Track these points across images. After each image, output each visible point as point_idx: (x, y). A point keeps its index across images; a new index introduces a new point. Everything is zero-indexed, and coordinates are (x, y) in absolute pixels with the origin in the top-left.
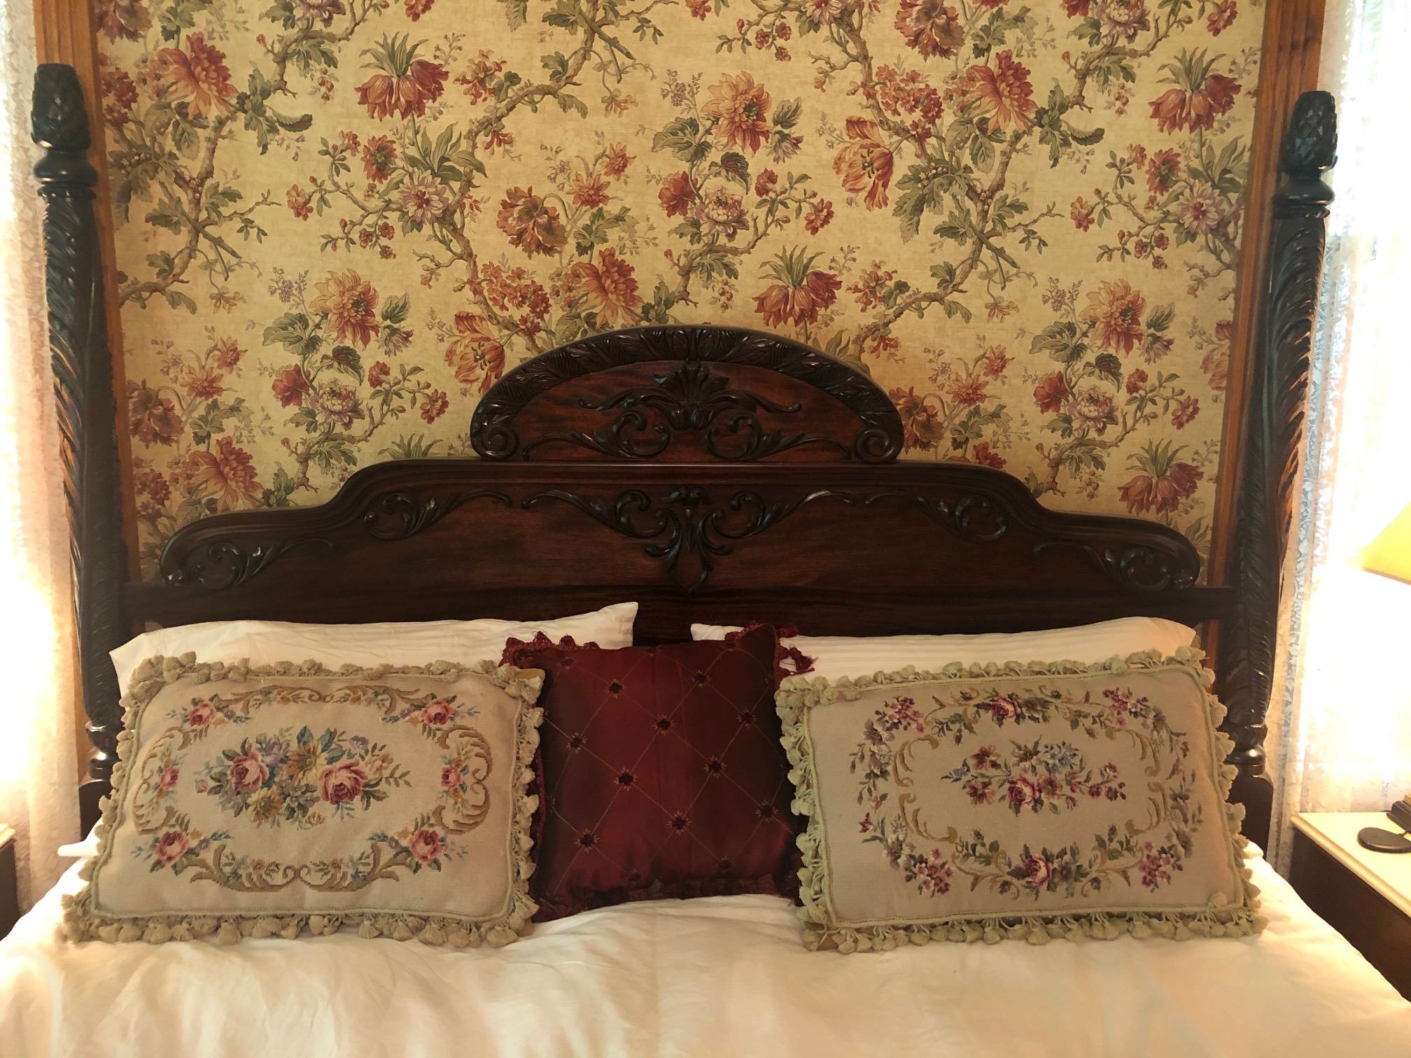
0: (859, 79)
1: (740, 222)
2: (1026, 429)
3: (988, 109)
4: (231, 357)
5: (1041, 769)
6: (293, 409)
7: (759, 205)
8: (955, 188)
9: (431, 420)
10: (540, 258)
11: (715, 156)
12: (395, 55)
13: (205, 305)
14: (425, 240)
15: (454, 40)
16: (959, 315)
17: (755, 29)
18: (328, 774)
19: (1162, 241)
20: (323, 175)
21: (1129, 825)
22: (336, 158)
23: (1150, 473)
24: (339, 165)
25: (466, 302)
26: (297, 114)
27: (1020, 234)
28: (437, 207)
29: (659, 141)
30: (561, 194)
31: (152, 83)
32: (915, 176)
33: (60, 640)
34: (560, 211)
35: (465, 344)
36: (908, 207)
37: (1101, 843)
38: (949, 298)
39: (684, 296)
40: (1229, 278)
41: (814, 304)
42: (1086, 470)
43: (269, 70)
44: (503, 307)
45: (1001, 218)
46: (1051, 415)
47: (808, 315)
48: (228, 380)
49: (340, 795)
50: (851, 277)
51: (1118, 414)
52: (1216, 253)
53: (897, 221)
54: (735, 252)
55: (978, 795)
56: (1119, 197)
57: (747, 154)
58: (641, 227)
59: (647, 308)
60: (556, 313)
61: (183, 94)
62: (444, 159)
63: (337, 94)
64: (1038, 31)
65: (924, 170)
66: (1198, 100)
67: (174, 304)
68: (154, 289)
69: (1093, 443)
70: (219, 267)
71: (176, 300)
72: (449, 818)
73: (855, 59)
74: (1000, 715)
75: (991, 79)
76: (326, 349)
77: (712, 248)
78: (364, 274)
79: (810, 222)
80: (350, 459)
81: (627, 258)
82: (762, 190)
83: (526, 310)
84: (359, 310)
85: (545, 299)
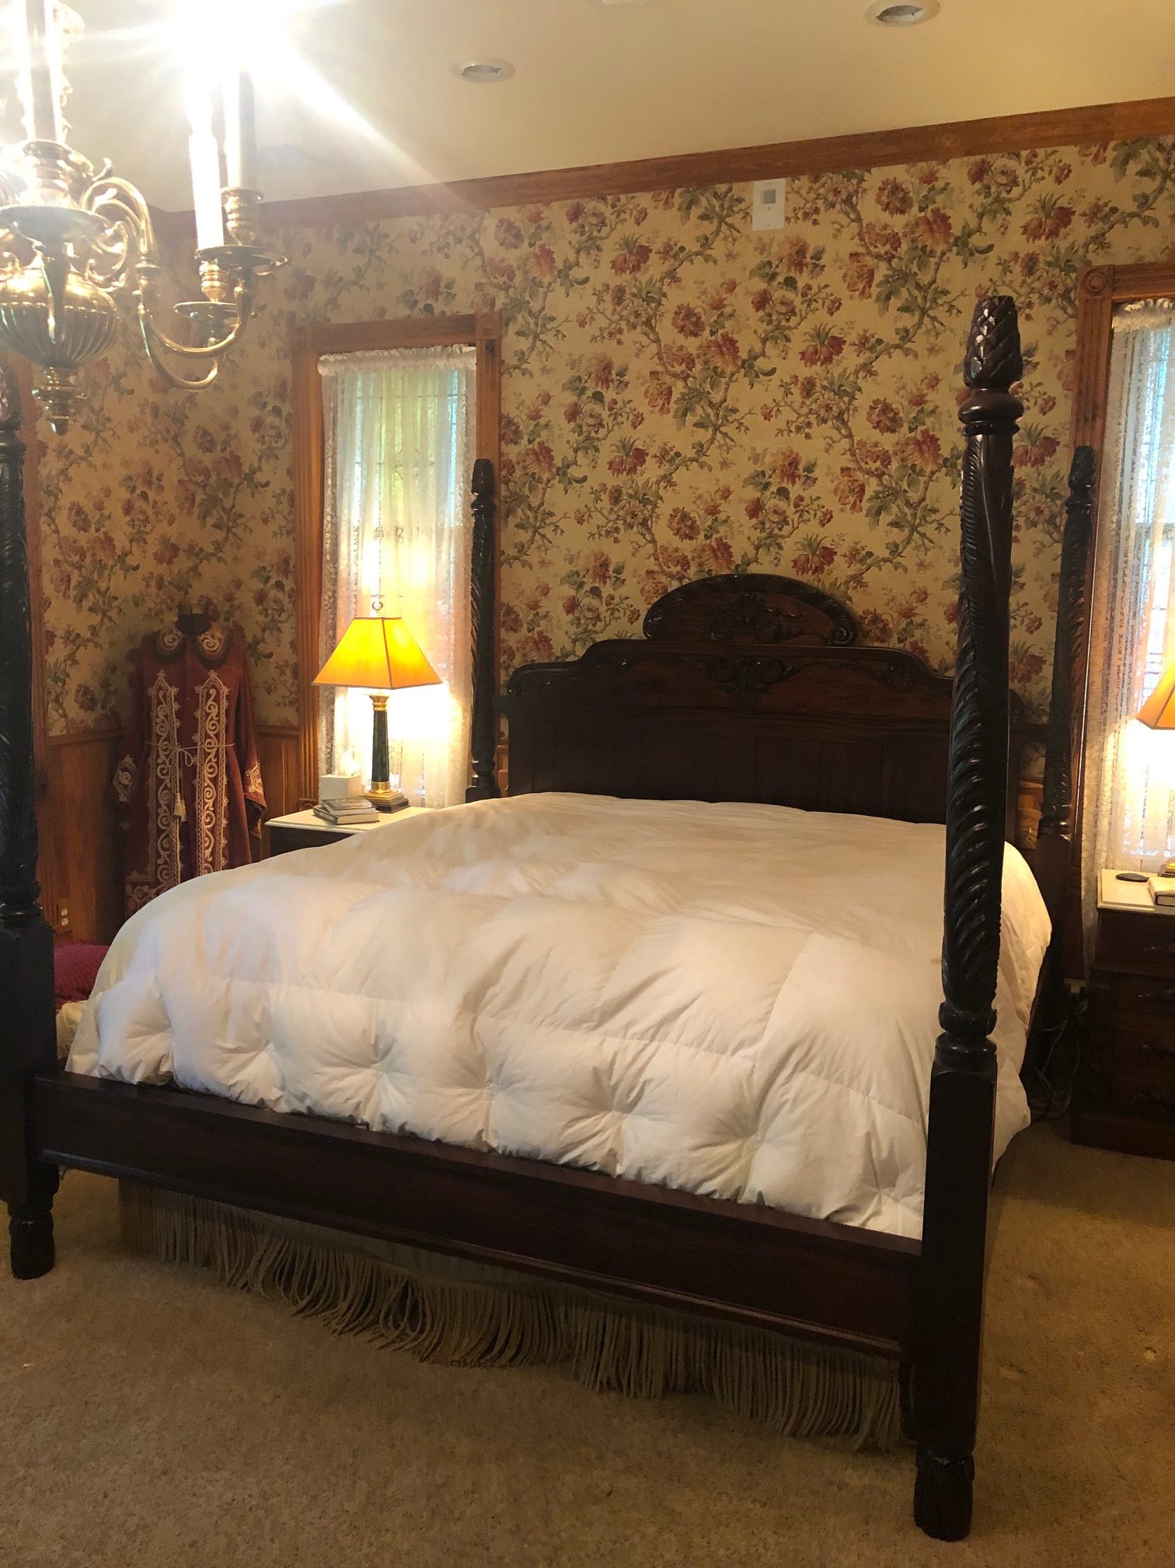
0: (848, 447)
1: (785, 521)
2: (940, 633)
3: (916, 459)
4: (546, 591)
6: (571, 617)
7: (796, 512)
8: (899, 502)
9: (630, 623)
10: (686, 542)
11: (773, 488)
12: (625, 446)
13: (536, 566)
14: (634, 534)
15: (651, 437)
16: (901, 569)
17: (794, 424)
19: (1017, 528)
20: (590, 503)
22: (597, 495)
24: (598, 499)
25: (651, 565)
26: (581, 475)
27: (935, 525)
28: (640, 517)
29: (747, 483)
30: (698, 510)
31: (522, 464)
32: (876, 496)
33: (464, 724)
34: (697, 519)
35: (650, 586)
36: (873, 511)
38: (895, 560)
39: (756, 560)
40: (1058, 548)
41: (822, 564)
43: (571, 456)
44: (668, 567)
45: (924, 517)
47: (819, 569)
48: (544, 602)
50: (842, 549)
52: (1050, 534)
53: (867, 520)
54: (782, 537)
57: (790, 487)
58: (736, 525)
59: (737, 566)
60: (693, 569)
61: (534, 468)
62: (645, 494)
63: (599, 465)
64: (944, 418)
65: (882, 492)
66: (1036, 450)
67: (523, 565)
68: (516, 558)
70: (543, 548)
71: (525, 564)
73: (846, 437)
75: (918, 443)
76: (587, 588)
77: (770, 535)
78: (606, 552)
79: (821, 521)
80: (593, 639)
81: (729, 541)
82: (796, 506)
83: (679, 568)
84: (602, 568)
85: (688, 562)
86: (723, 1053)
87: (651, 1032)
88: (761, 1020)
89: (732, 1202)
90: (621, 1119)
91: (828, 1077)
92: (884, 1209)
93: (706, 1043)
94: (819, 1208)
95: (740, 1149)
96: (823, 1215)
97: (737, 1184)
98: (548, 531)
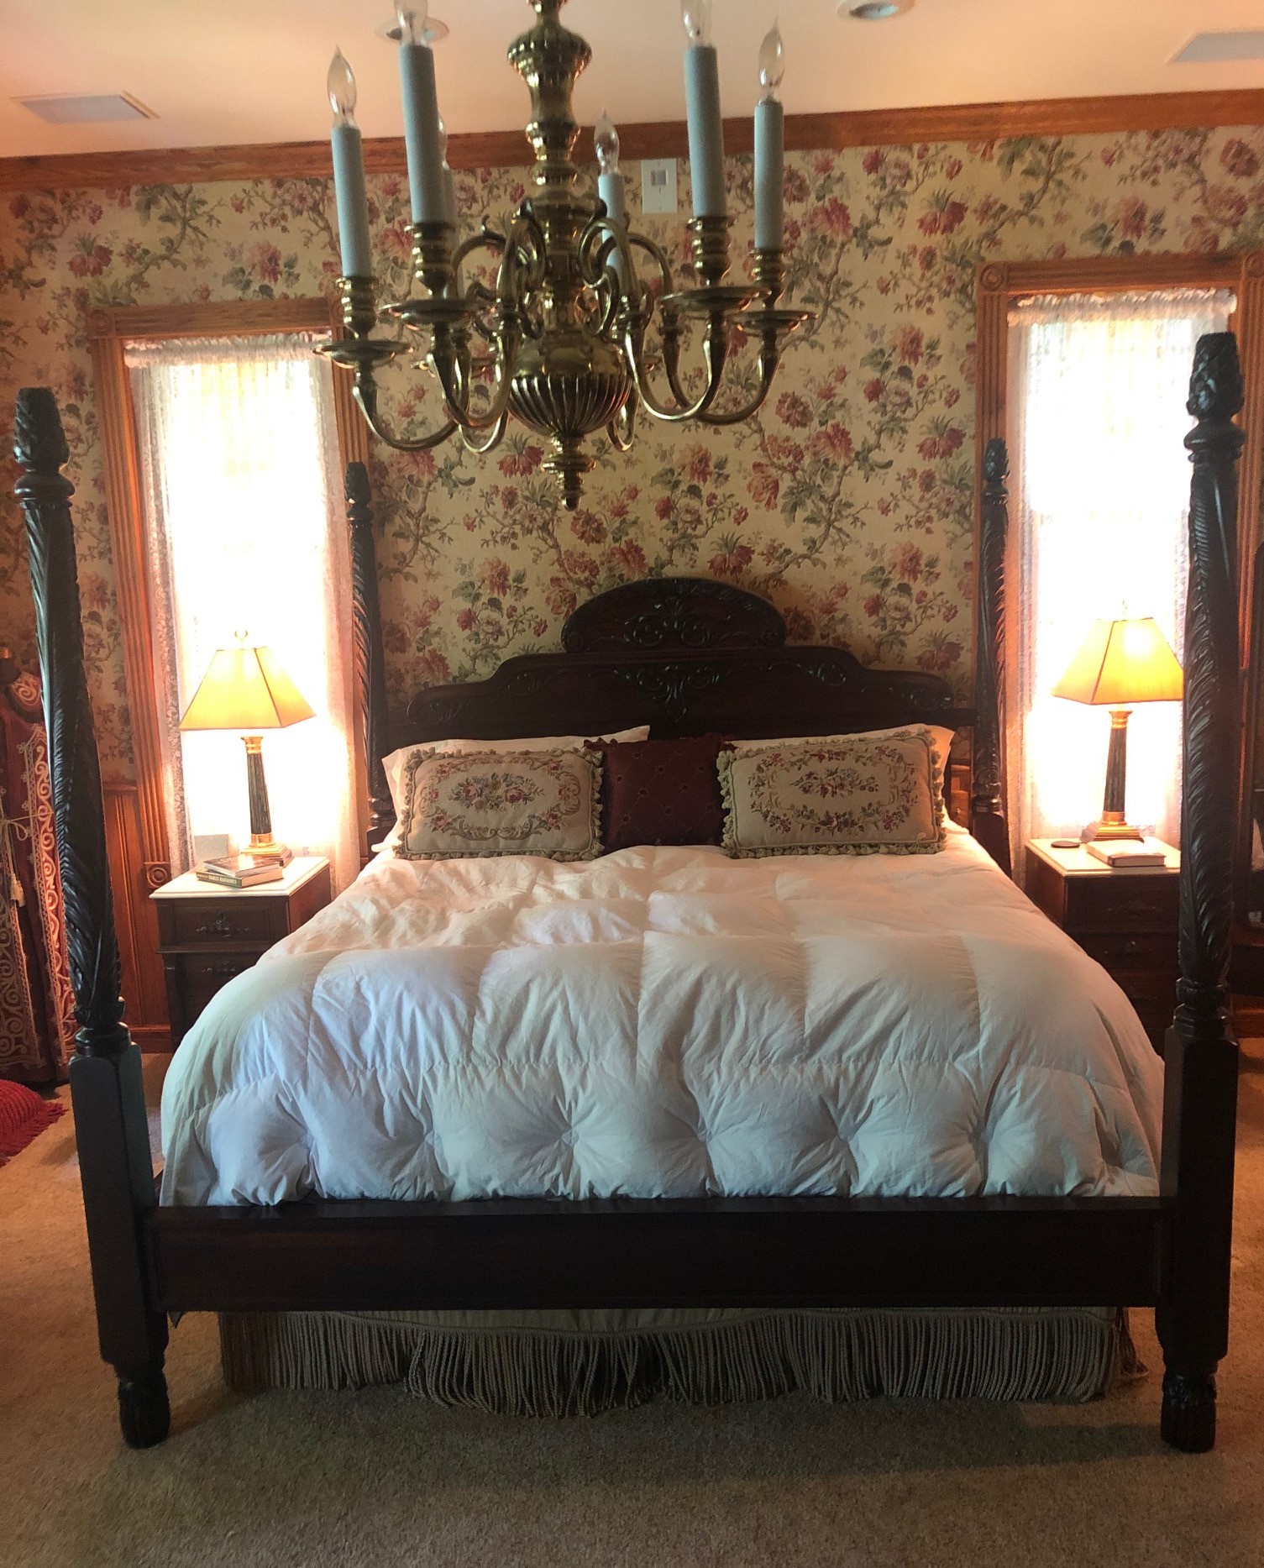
0: (758, 442)
1: (699, 521)
2: (861, 626)
3: (828, 453)
4: (435, 605)
5: (838, 780)
6: (467, 632)
7: (708, 511)
8: (813, 497)
9: (539, 635)
10: (593, 545)
11: (683, 487)
12: (517, 446)
13: (421, 578)
14: (534, 539)
18: (506, 791)
19: (929, 519)
20: (481, 508)
21: (879, 802)
22: (488, 498)
23: (932, 648)
24: (489, 502)
26: (468, 477)
27: (851, 519)
28: (540, 522)
29: (654, 481)
30: (604, 512)
31: (395, 466)
32: (791, 492)
34: (603, 520)
35: (555, 593)
36: (789, 507)
37: (864, 809)
38: (813, 556)
39: (670, 562)
40: (969, 538)
41: (740, 563)
42: (896, 647)
43: (454, 457)
44: (575, 573)
45: (839, 512)
46: (874, 618)
47: (737, 569)
48: (434, 618)
49: (513, 799)
50: (759, 547)
51: (912, 616)
52: (960, 524)
53: (782, 516)
54: (697, 537)
55: (805, 791)
56: (904, 497)
57: (701, 485)
58: (646, 526)
59: (651, 569)
60: (603, 575)
61: (411, 471)
62: (543, 496)
63: (487, 466)
64: (853, 411)
65: (797, 488)
66: (943, 442)
67: (406, 578)
68: (396, 571)
69: (899, 633)
70: (429, 558)
71: (408, 576)
73: (755, 432)
74: (821, 758)
75: (829, 437)
76: (484, 599)
77: (684, 536)
78: (503, 560)
79: (736, 519)
80: (498, 658)
81: (639, 543)
82: (709, 504)
83: (587, 574)
84: (500, 578)
85: (597, 567)
86: (944, 1060)
87: (865, 1053)
88: (969, 1025)
89: (976, 1197)
91: (1048, 1065)
93: (925, 1054)
94: (1061, 1186)
96: (1066, 1191)
97: (977, 1181)
98: (433, 539)
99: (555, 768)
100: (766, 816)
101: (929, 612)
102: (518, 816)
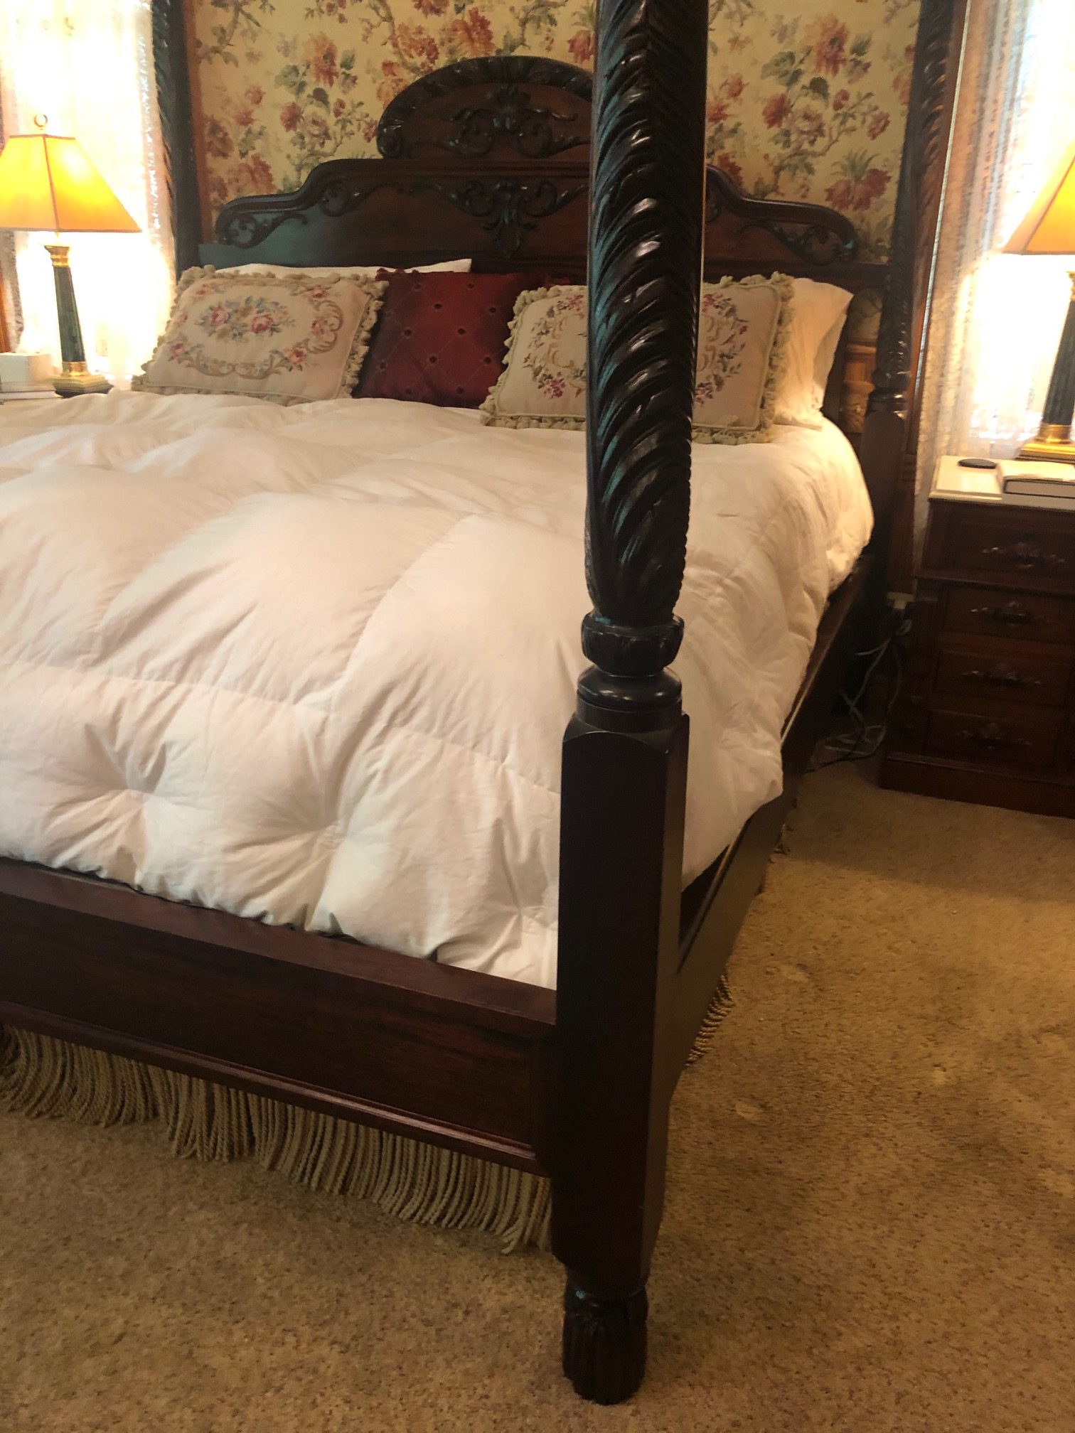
2: (756, 142)
4: (258, 97)
6: (292, 133)
9: (369, 140)
10: (432, 18)
13: (243, 61)
14: (364, 9)
18: (255, 319)
23: (849, 177)
25: (388, 53)
39: (522, 42)
42: (801, 174)
44: (411, 56)
46: (775, 130)
48: (256, 113)
49: (259, 329)
51: (826, 128)
54: (555, 5)
60: (442, 59)
67: (226, 61)
68: (216, 50)
69: (806, 153)
70: (250, 34)
71: (228, 58)
72: (311, 345)
76: (310, 90)
77: (540, 3)
78: (329, 35)
81: (486, 15)
83: (424, 58)
84: (327, 61)
85: (435, 49)
86: (282, 699)
87: (177, 667)
88: (339, 647)
89: (294, 929)
90: (140, 800)
91: (442, 735)
92: (525, 936)
93: (256, 685)
94: (421, 937)
95: (309, 846)
96: (428, 947)
97: (300, 902)
98: (254, 9)
99: (319, 296)
100: (536, 374)
101: (850, 123)
102: (259, 349)
